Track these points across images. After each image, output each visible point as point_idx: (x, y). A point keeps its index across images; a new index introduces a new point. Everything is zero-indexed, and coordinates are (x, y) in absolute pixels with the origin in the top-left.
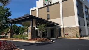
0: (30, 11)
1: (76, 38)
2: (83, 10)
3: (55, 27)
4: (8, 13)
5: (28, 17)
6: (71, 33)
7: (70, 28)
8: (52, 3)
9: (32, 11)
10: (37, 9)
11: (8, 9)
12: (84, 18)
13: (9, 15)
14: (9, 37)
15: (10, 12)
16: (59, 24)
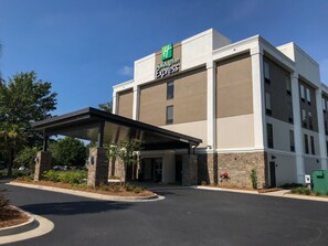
0: (114, 94)
1: (249, 189)
2: (289, 93)
3: (186, 150)
4: (47, 100)
5: (88, 117)
6: (237, 172)
7: (236, 157)
8: (184, 67)
9: (120, 93)
10: (135, 89)
11: (48, 86)
12: (291, 121)
13: (50, 105)
14: (36, 177)
15: (54, 95)
16: (201, 141)
